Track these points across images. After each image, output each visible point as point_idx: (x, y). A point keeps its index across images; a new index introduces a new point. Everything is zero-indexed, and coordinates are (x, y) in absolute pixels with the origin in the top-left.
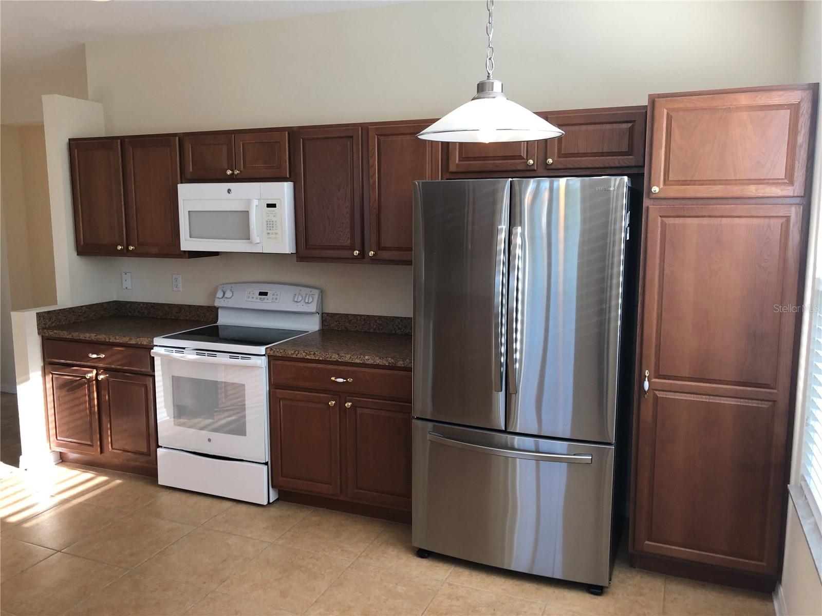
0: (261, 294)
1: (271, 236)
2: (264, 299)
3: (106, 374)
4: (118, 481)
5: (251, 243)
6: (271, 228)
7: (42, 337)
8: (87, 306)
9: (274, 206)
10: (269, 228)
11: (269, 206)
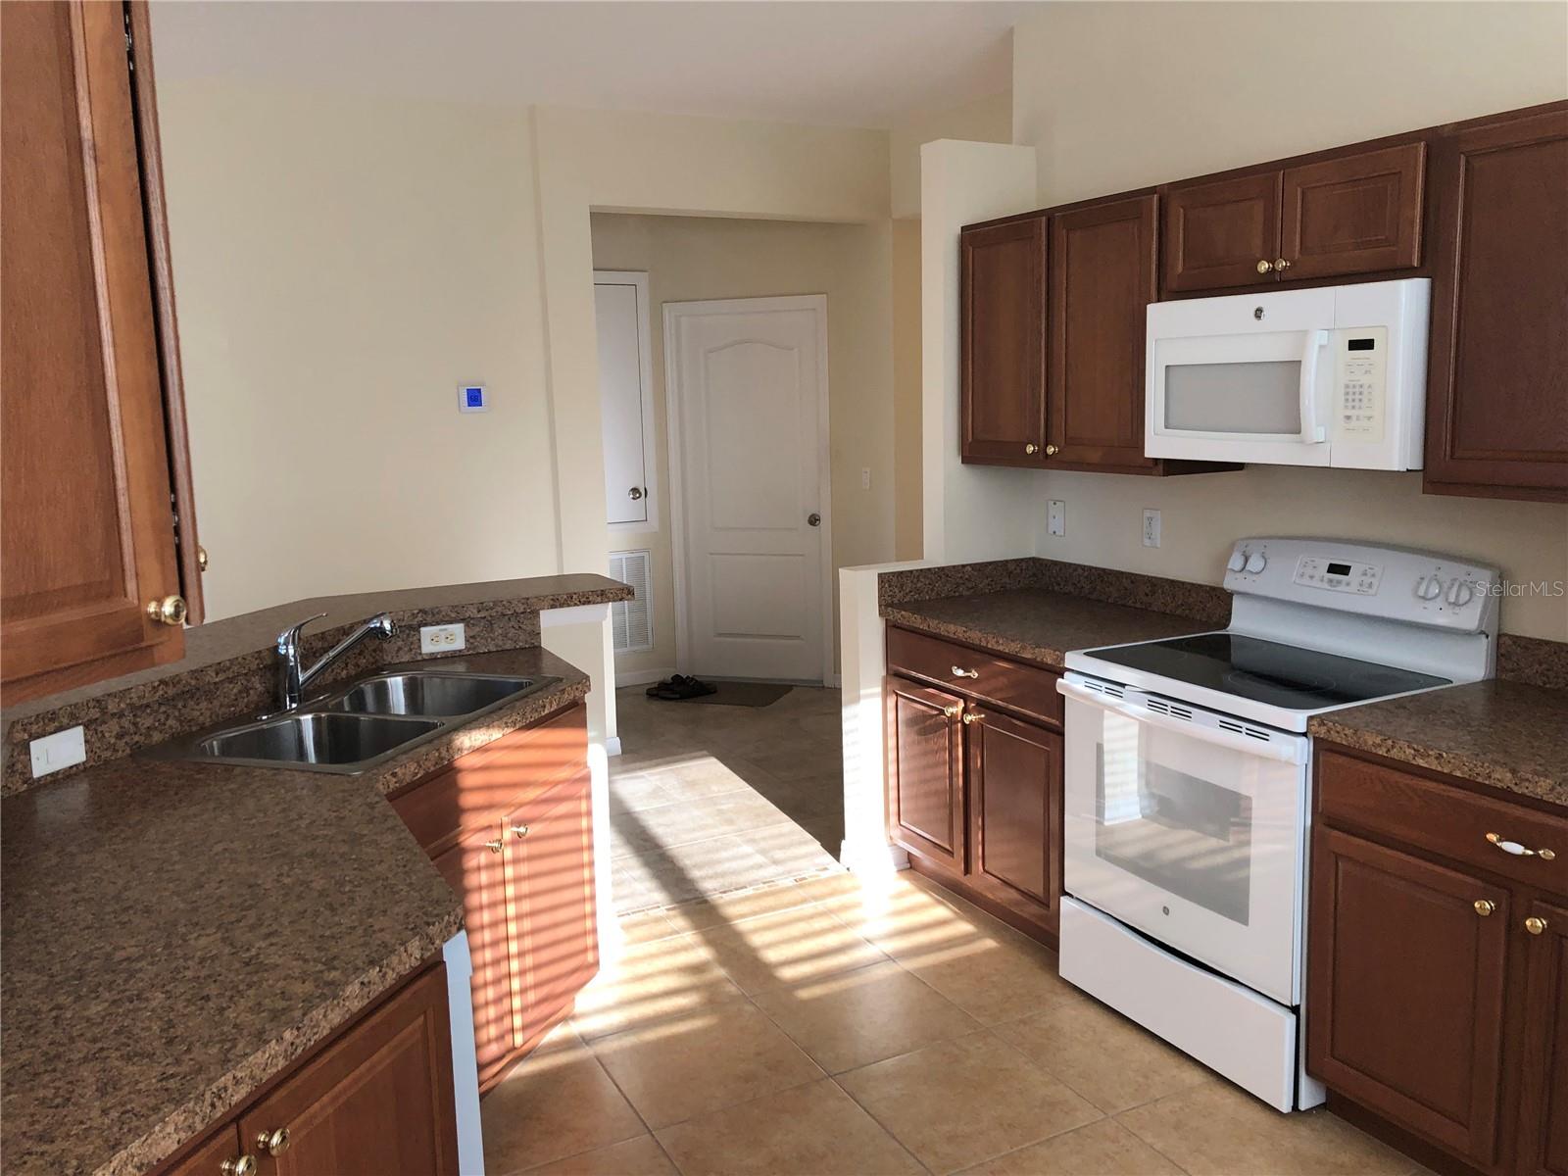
0: (1334, 569)
1: (1354, 423)
2: (1339, 582)
3: (980, 713)
4: (990, 943)
5: (1302, 442)
6: (1357, 404)
7: (886, 620)
8: (973, 566)
9: (1367, 344)
10: (1350, 404)
11: (1355, 345)
